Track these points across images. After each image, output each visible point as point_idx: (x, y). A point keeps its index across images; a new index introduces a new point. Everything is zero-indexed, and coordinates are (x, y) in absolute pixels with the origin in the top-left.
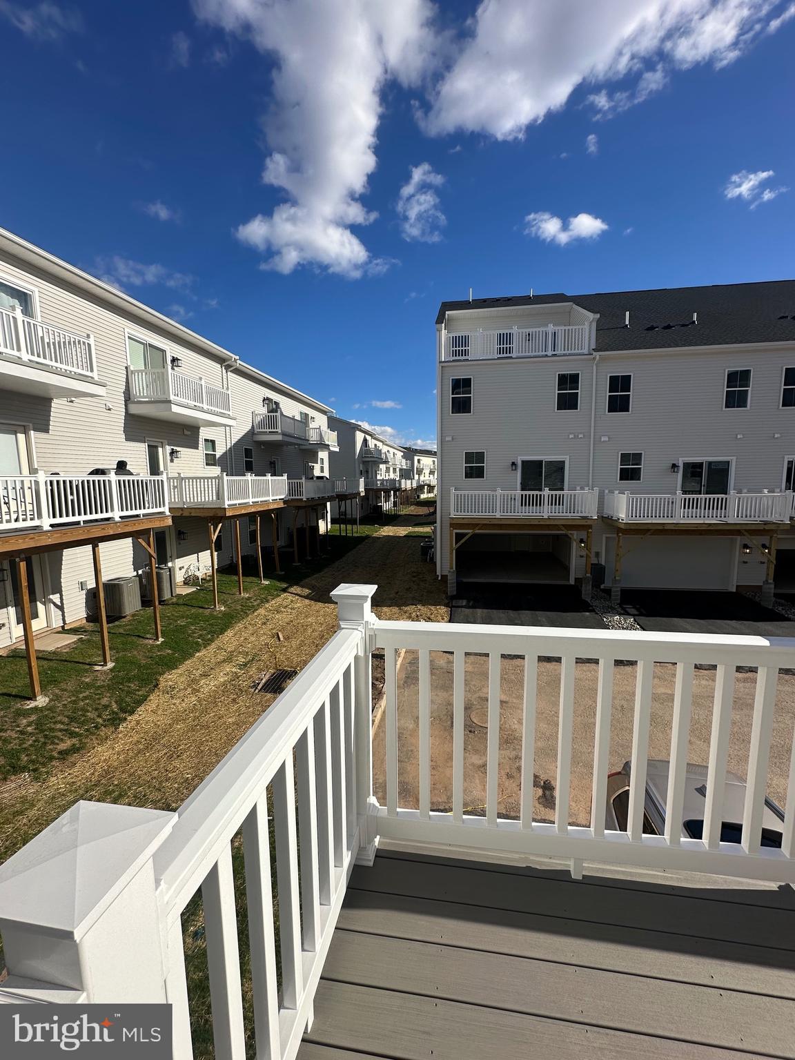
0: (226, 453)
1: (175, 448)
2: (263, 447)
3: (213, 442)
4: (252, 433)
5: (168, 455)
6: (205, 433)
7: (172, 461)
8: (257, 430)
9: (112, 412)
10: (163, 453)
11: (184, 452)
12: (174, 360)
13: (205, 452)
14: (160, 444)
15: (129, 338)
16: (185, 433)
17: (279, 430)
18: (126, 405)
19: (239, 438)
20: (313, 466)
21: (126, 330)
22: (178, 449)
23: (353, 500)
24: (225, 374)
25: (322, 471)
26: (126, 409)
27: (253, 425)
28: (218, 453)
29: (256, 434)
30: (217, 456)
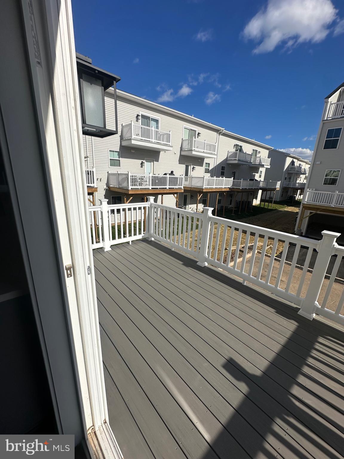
0: (213, 168)
1: (194, 166)
2: (230, 166)
3: (209, 164)
4: (226, 160)
5: (192, 169)
6: (206, 161)
7: (193, 171)
8: (229, 159)
9: (176, 154)
10: (190, 168)
11: (197, 168)
12: (199, 134)
13: (205, 168)
14: (189, 165)
15: (184, 128)
16: (199, 161)
17: (237, 159)
18: (180, 152)
19: (220, 162)
20: (255, 174)
21: (184, 126)
22: (195, 166)
23: (272, 191)
24: (218, 136)
25: (260, 177)
26: (180, 153)
27: (227, 157)
28: (210, 168)
29: (228, 160)
30: (210, 170)
